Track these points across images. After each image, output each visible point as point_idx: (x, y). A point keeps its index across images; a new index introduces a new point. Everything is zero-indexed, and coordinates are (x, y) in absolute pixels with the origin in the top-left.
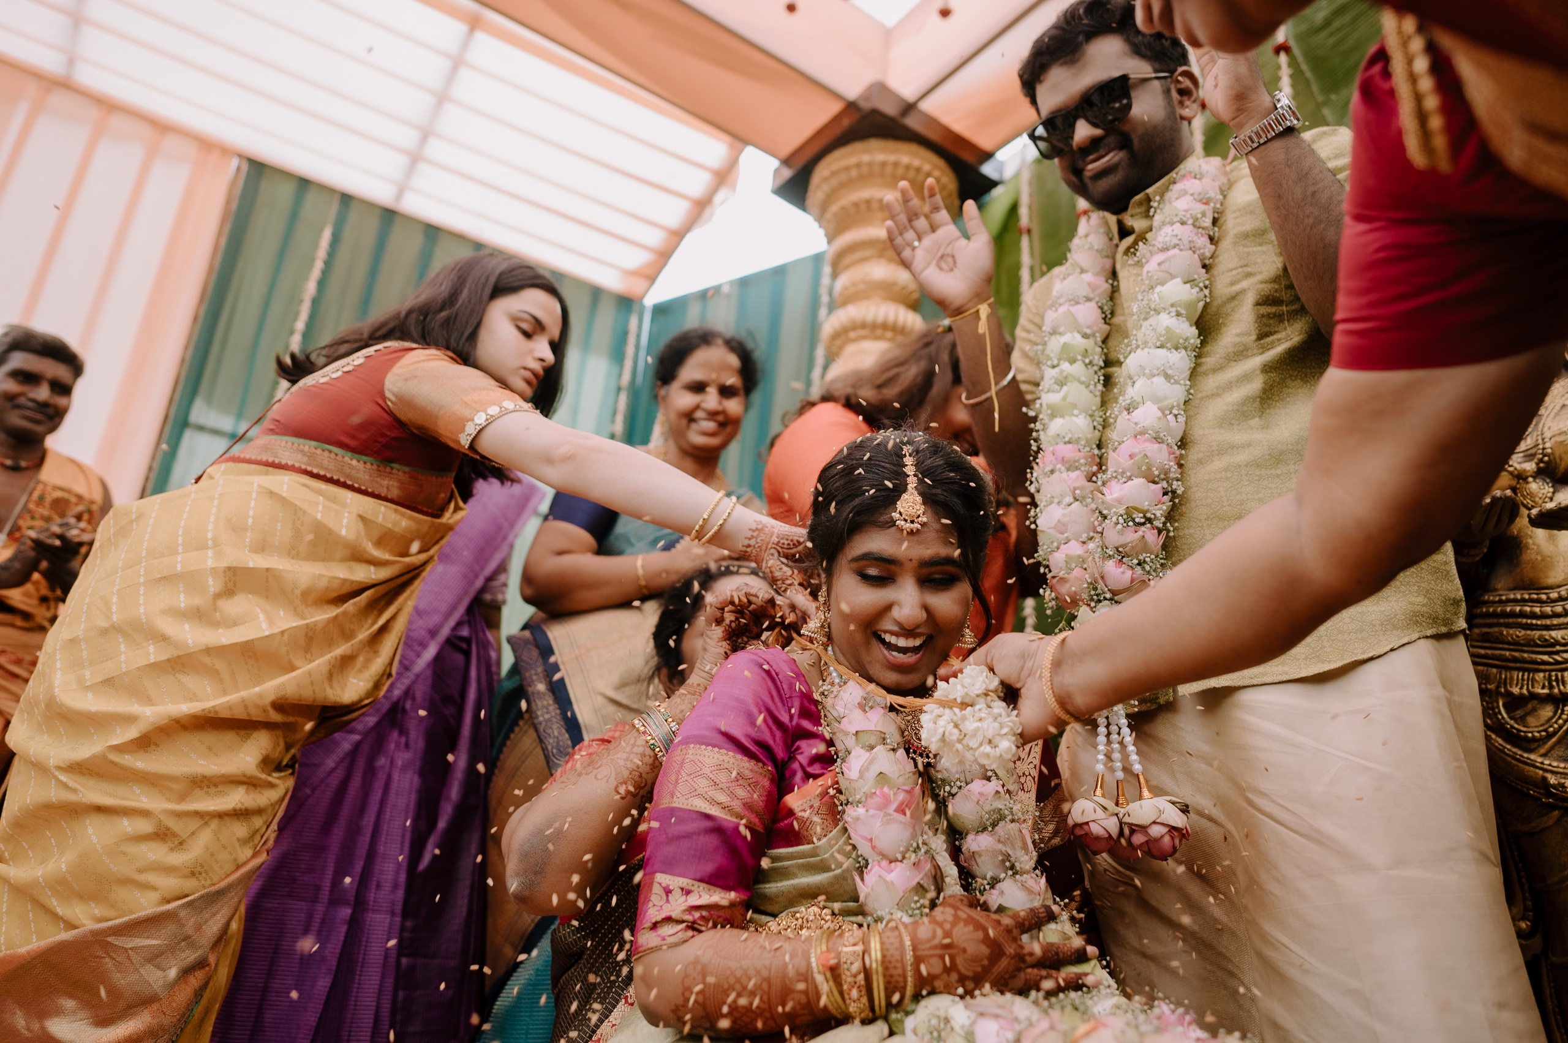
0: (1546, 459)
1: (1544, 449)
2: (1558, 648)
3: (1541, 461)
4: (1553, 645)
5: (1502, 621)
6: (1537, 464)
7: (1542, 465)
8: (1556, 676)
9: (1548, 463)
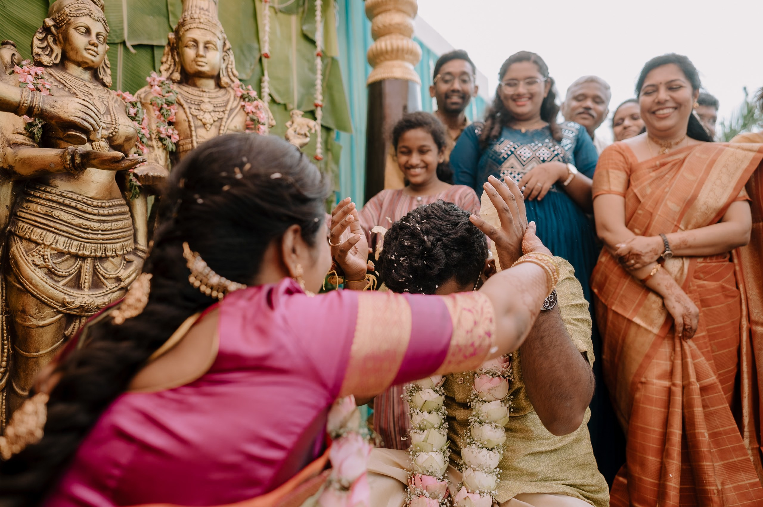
0: (114, 133)
1: (115, 128)
2: (89, 231)
3: (112, 133)
4: (88, 229)
5: (62, 207)
6: (109, 134)
7: (111, 135)
8: (84, 245)
9: (114, 136)
